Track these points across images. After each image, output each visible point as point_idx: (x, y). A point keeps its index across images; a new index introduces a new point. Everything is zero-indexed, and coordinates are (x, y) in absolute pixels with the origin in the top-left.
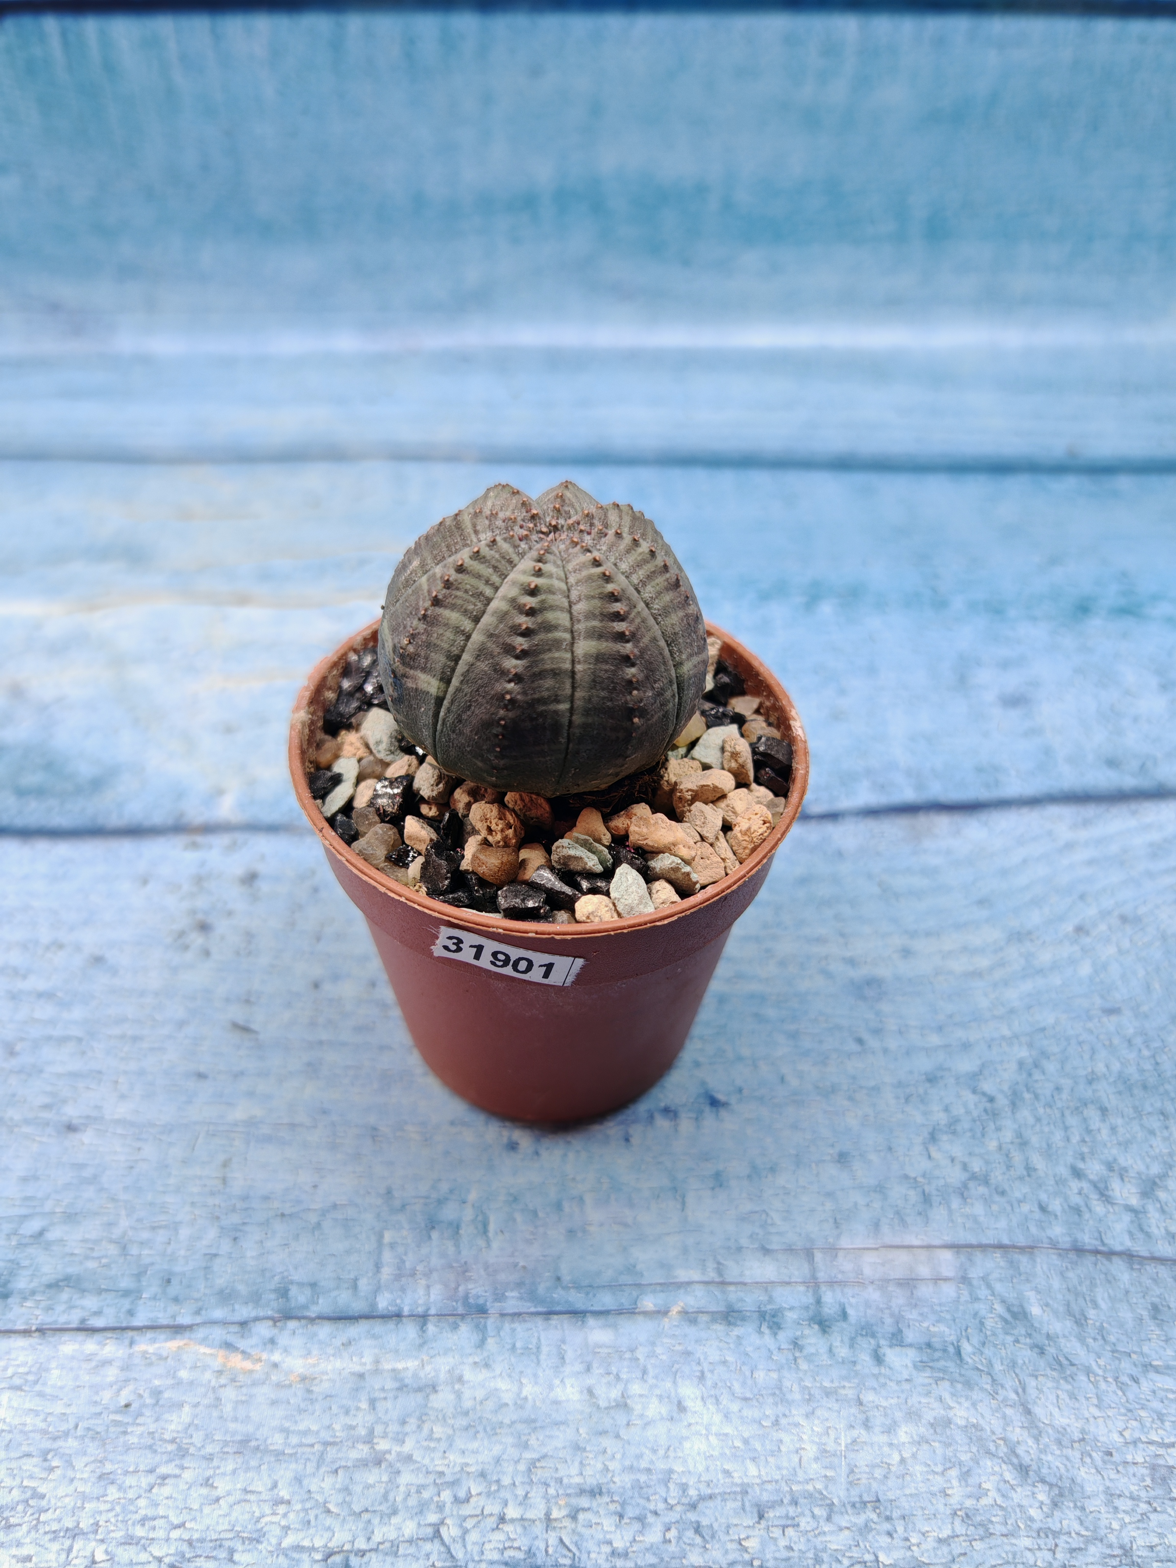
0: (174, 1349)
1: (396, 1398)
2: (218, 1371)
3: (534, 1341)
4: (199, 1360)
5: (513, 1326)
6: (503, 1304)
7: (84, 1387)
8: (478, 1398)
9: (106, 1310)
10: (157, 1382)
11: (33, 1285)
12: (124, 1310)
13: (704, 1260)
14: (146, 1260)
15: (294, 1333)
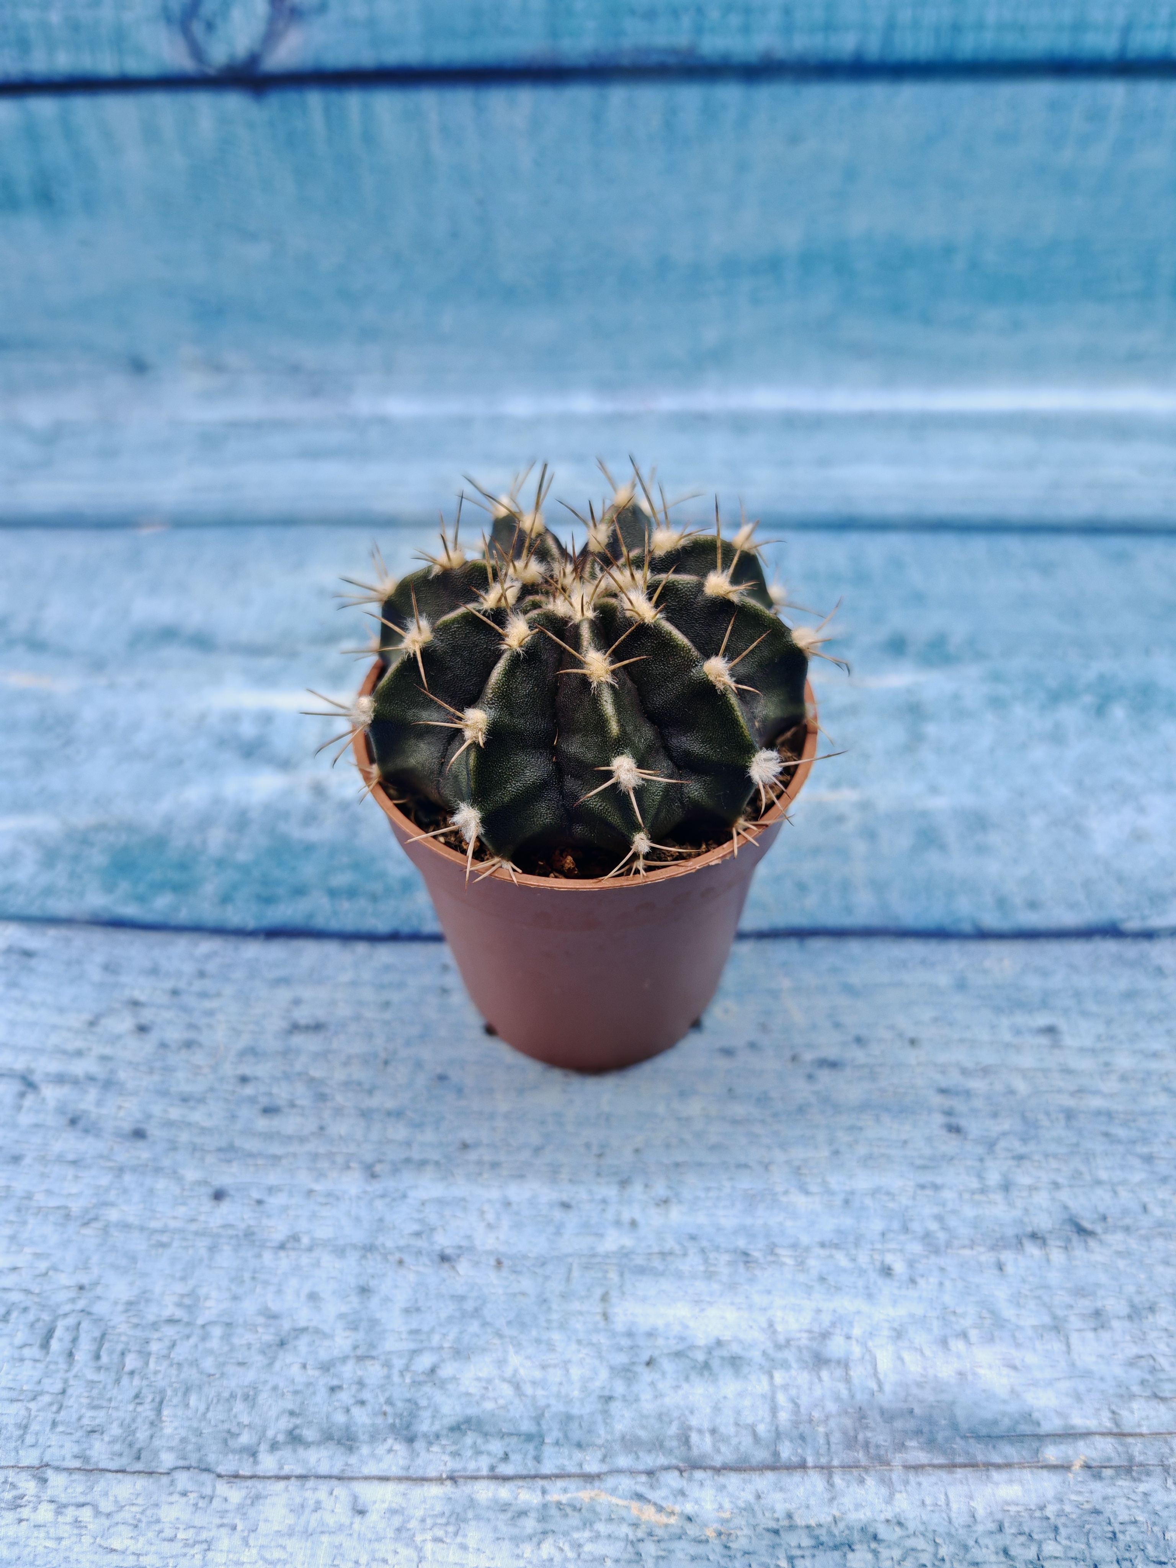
0: (587, 1500)
1: (814, 1556)
2: (634, 1525)
3: (942, 1497)
4: (612, 1511)
5: (918, 1479)
6: (904, 1455)
7: (504, 1539)
8: (895, 1558)
9: (513, 1457)
10: (576, 1535)
11: (436, 1427)
12: (530, 1456)
13: (1099, 1410)
14: (542, 1402)
15: (702, 1484)
